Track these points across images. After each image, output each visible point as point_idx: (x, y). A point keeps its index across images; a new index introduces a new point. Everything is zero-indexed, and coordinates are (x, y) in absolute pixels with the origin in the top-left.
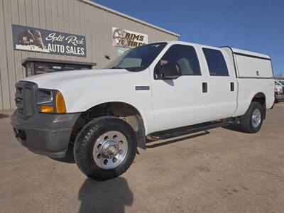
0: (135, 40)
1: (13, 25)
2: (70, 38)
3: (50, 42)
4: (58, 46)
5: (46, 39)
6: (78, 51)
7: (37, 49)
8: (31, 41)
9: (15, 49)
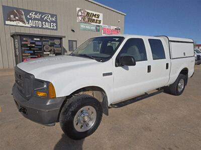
0: (94, 18)
1: (3, 6)
2: (45, 16)
3: (31, 19)
4: (37, 22)
5: (28, 17)
6: (52, 26)
7: (21, 24)
8: (17, 18)
9: (5, 24)
